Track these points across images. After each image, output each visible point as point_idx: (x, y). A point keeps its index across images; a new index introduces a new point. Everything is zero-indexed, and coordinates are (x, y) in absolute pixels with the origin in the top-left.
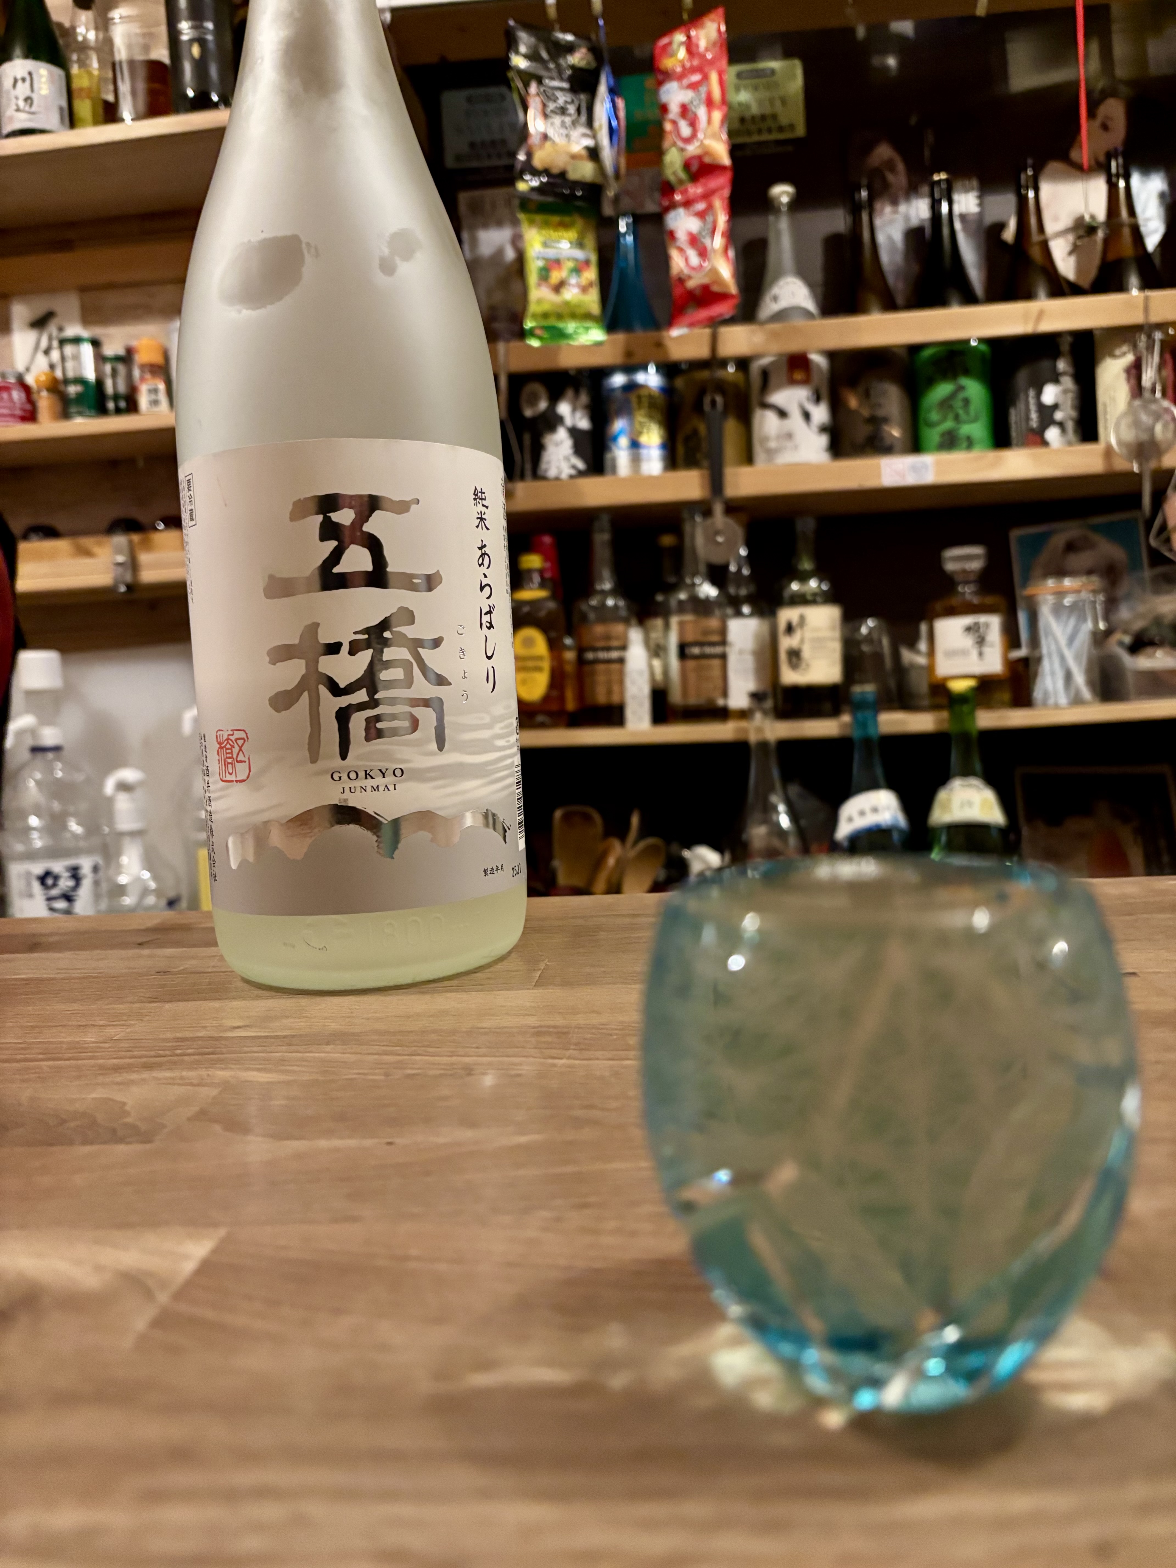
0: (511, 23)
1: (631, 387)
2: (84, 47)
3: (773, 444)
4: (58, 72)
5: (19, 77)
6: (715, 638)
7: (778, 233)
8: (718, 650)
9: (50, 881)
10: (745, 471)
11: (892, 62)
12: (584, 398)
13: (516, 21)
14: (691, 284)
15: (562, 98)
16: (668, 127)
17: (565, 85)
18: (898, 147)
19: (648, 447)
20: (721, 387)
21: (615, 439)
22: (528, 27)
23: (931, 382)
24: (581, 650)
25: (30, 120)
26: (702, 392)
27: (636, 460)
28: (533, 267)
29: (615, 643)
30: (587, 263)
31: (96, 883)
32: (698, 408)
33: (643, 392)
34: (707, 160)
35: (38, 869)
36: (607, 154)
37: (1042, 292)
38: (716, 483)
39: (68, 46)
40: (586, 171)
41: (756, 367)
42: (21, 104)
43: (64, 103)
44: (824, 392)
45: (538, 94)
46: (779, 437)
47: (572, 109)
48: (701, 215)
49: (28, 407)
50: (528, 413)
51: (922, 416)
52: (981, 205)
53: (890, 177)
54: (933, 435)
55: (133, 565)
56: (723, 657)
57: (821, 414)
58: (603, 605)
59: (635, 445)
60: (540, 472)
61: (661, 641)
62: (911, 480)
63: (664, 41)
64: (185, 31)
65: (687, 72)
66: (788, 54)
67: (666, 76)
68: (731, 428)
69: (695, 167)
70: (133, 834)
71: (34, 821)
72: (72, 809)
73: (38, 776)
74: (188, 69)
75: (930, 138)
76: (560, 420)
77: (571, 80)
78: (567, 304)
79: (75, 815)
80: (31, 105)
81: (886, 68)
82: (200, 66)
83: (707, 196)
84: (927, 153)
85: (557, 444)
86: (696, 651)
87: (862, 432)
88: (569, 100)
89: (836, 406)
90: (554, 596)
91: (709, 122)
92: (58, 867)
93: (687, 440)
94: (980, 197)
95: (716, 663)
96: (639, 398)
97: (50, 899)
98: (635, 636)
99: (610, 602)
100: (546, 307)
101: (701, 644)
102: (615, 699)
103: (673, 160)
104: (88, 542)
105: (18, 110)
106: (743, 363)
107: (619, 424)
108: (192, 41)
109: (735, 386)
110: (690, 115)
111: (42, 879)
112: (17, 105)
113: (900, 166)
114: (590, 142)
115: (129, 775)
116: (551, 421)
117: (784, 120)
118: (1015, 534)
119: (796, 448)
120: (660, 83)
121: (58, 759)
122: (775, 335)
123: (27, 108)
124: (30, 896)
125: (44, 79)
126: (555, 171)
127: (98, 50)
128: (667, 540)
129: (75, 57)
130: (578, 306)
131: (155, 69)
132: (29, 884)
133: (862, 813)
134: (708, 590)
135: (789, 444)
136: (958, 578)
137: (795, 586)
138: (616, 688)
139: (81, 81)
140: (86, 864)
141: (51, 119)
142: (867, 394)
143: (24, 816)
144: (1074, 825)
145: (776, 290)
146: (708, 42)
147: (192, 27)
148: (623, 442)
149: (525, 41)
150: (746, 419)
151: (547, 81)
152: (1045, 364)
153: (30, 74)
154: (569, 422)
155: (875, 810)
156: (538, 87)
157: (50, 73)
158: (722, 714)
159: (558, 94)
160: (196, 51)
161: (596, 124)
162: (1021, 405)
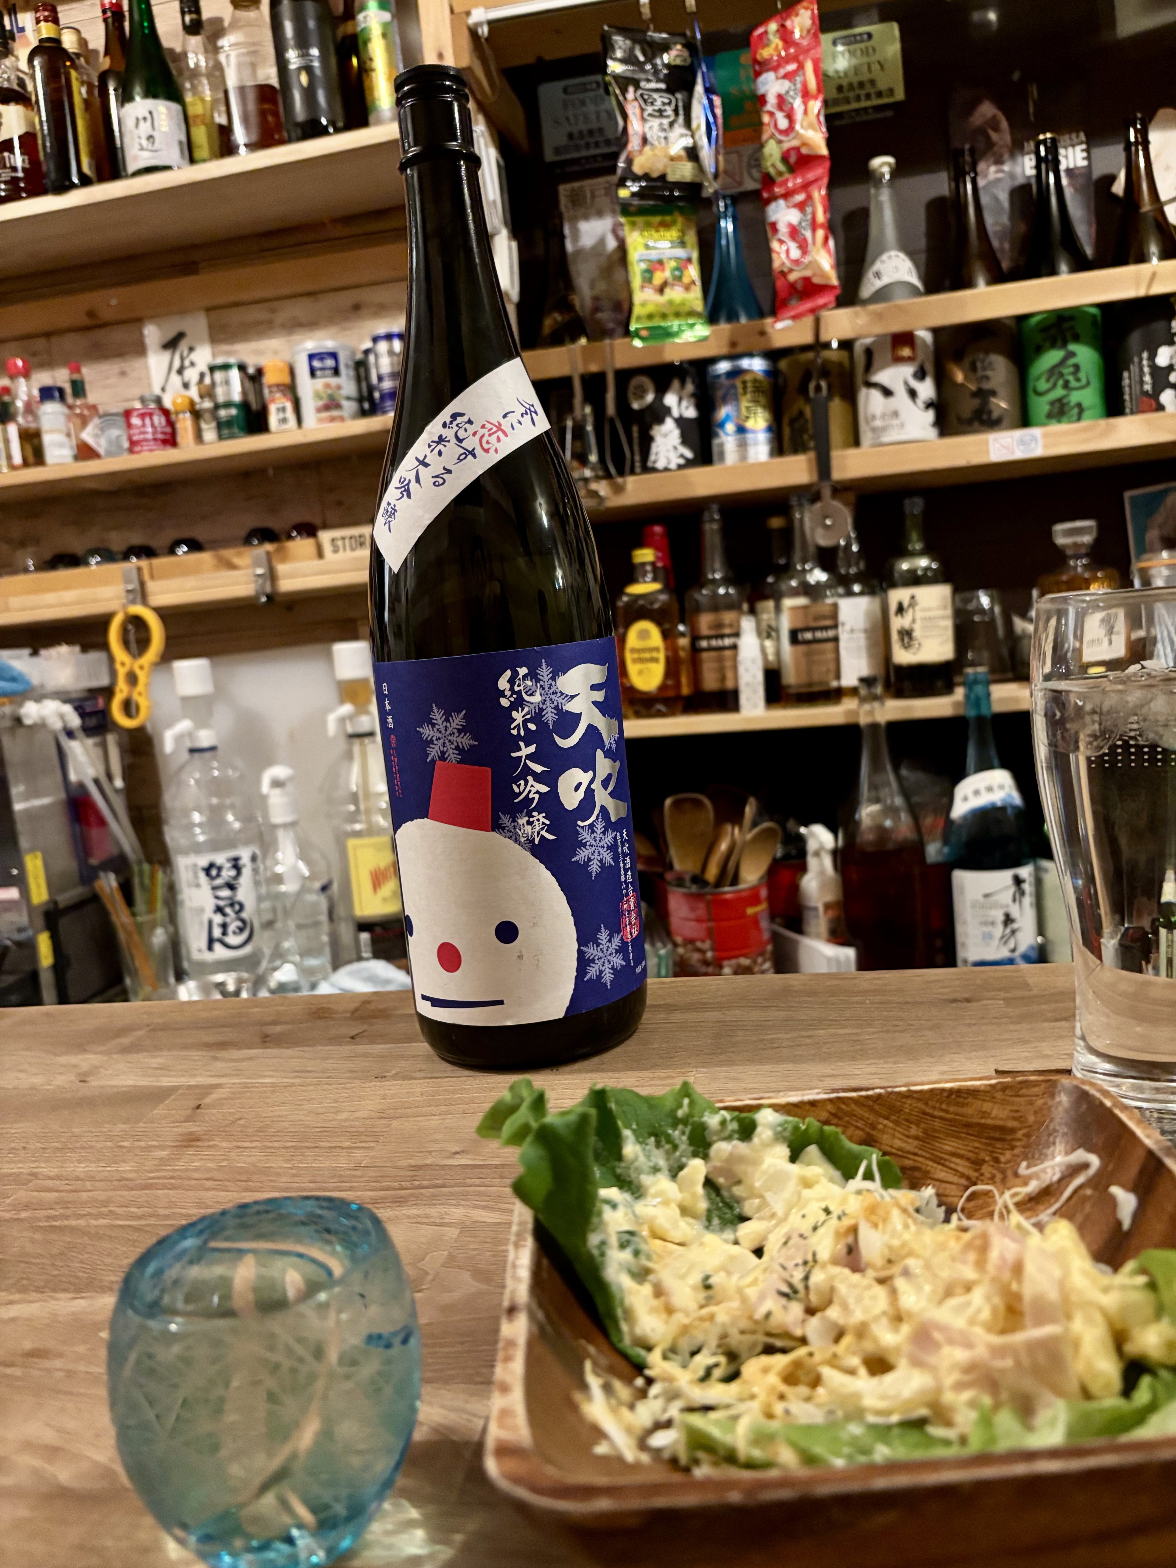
0: (606, 28)
1: (736, 373)
2: (195, 74)
3: (878, 423)
4: (175, 107)
5: (140, 117)
6: (828, 623)
7: (880, 205)
8: (831, 633)
9: (214, 872)
10: (852, 452)
12: (690, 387)
13: (609, 26)
14: (792, 277)
15: (660, 100)
16: (766, 119)
17: (662, 86)
18: (1001, 104)
19: (754, 432)
20: (825, 371)
21: (722, 425)
22: (624, 31)
23: (1039, 350)
24: (695, 638)
25: (153, 158)
26: (807, 377)
27: (743, 445)
28: (637, 269)
29: (727, 631)
30: (689, 260)
31: (255, 871)
32: (803, 390)
33: (748, 377)
34: (804, 151)
35: (203, 861)
36: (706, 153)
37: (1154, 253)
38: (824, 466)
39: (180, 72)
40: (685, 172)
41: (858, 348)
42: (144, 142)
43: (184, 138)
44: (929, 367)
45: (636, 99)
46: (884, 416)
47: (669, 111)
48: (801, 206)
49: (168, 430)
50: (636, 406)
51: (1031, 385)
52: (1088, 158)
54: (1040, 405)
55: (272, 575)
56: (836, 639)
57: (926, 389)
58: (715, 594)
59: (741, 430)
60: (650, 464)
61: (773, 624)
62: (1019, 454)
63: (760, 30)
64: (292, 61)
65: (783, 61)
66: (884, 18)
67: (761, 67)
68: (836, 407)
69: (793, 159)
70: (285, 826)
71: (197, 817)
72: (228, 801)
73: (197, 775)
74: (297, 97)
75: (1034, 91)
76: (668, 411)
77: (667, 79)
78: (671, 303)
79: (232, 807)
80: (153, 143)
81: (987, 23)
82: (309, 93)
83: (805, 187)
84: (1031, 108)
85: (665, 436)
86: (808, 636)
87: (968, 406)
88: (666, 101)
89: (942, 381)
90: (667, 588)
91: (806, 112)
92: (220, 859)
93: (792, 422)
94: (1087, 150)
95: (829, 646)
96: (744, 383)
97: (214, 888)
98: (747, 624)
99: (722, 591)
100: (650, 309)
101: (813, 629)
102: (730, 684)
103: (772, 151)
104: (228, 553)
105: (142, 149)
106: (846, 345)
107: (724, 411)
108: (299, 69)
109: (840, 364)
110: (786, 108)
111: (207, 870)
112: (141, 145)
113: (1004, 124)
114: (688, 142)
115: (280, 771)
116: (658, 413)
117: (882, 85)
118: (1127, 495)
119: (902, 425)
120: (758, 74)
121: (214, 758)
122: (880, 316)
123: (150, 147)
124: (198, 886)
125: (163, 117)
126: (655, 175)
127: (209, 76)
128: (776, 522)
129: (188, 85)
130: (683, 304)
131: (265, 93)
132: (196, 876)
133: (977, 793)
134: (818, 576)
135: (895, 422)
136: (1069, 552)
137: (905, 566)
138: (729, 675)
139: (196, 108)
140: (245, 855)
141: (172, 154)
142: (973, 368)
143: (186, 813)
145: (878, 266)
146: (801, 31)
147: (299, 56)
148: (730, 427)
149: (621, 44)
150: (851, 399)
151: (643, 84)
152: (1160, 325)
153: (151, 113)
154: (675, 413)
155: (990, 789)
156: (635, 91)
157: (168, 108)
158: (834, 695)
159: (655, 96)
160: (304, 79)
161: (694, 125)
162: (1134, 368)
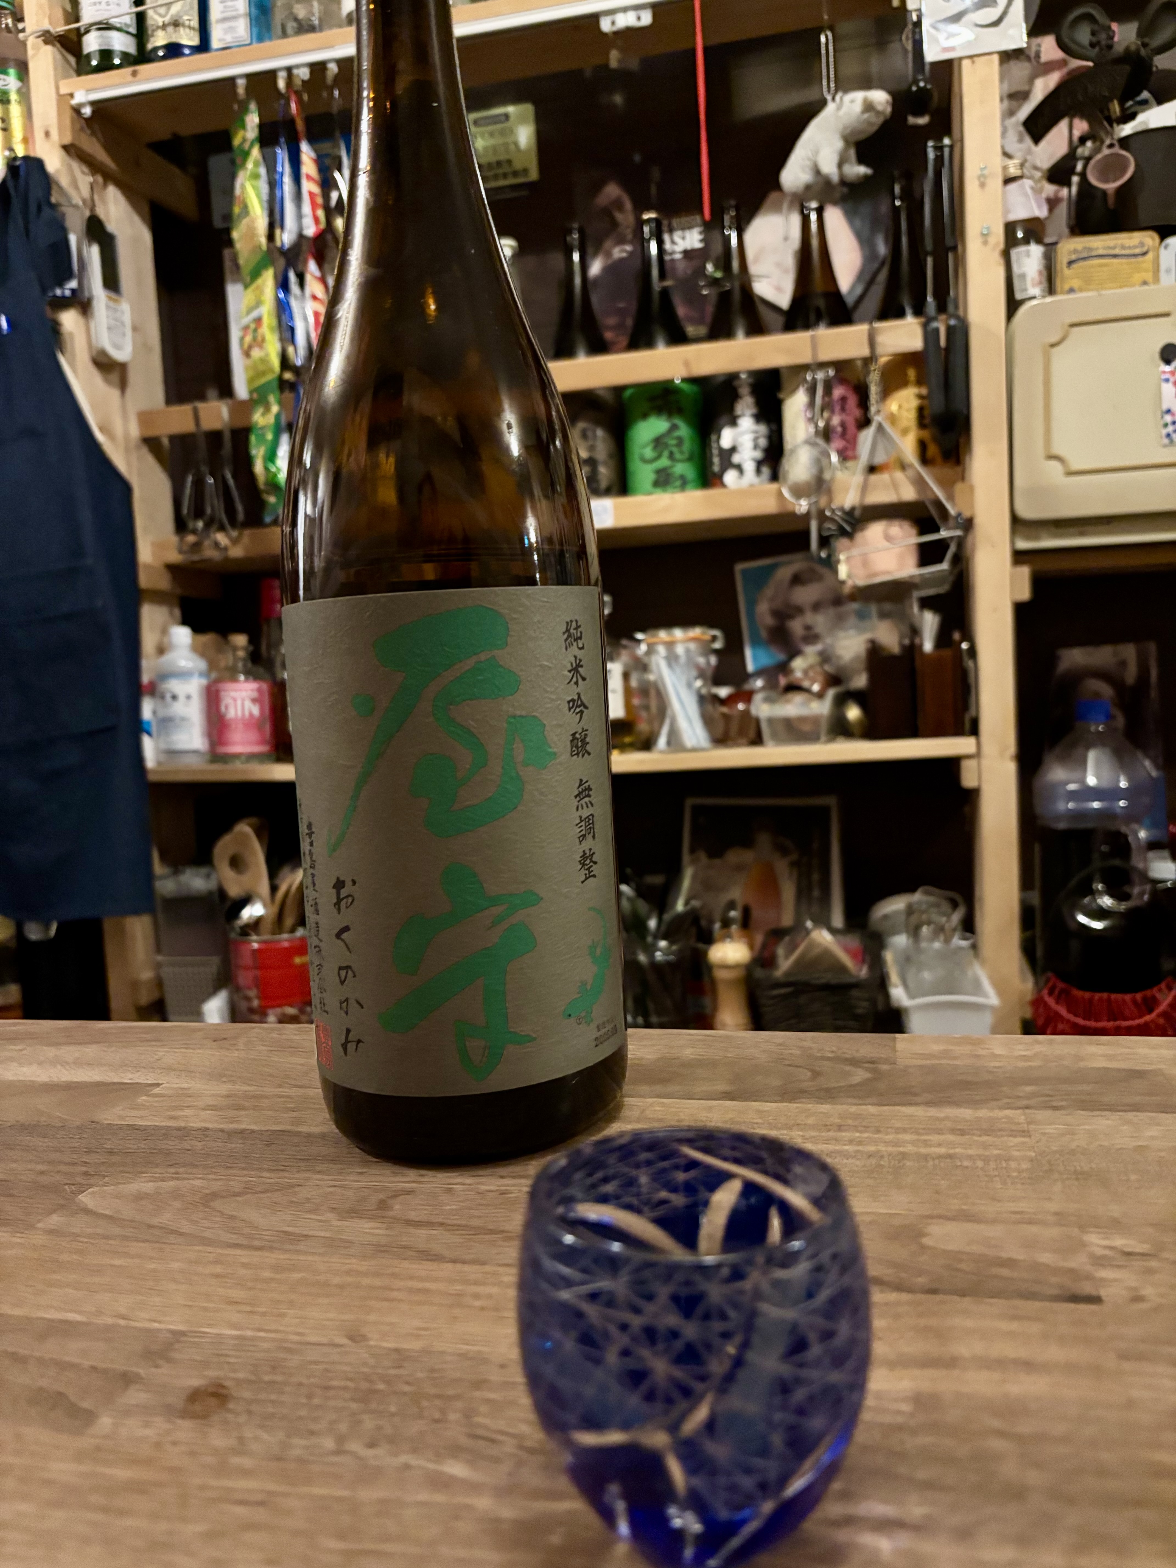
11: (618, 99)
18: (626, 186)
37: (740, 334)
51: (636, 453)
52: (705, 239)
53: (619, 216)
54: (646, 474)
66: (517, 100)
81: (613, 106)
84: (653, 190)
94: (704, 233)
113: (628, 205)
117: (518, 165)
118: (739, 567)
142: (584, 436)
144: (734, 856)
